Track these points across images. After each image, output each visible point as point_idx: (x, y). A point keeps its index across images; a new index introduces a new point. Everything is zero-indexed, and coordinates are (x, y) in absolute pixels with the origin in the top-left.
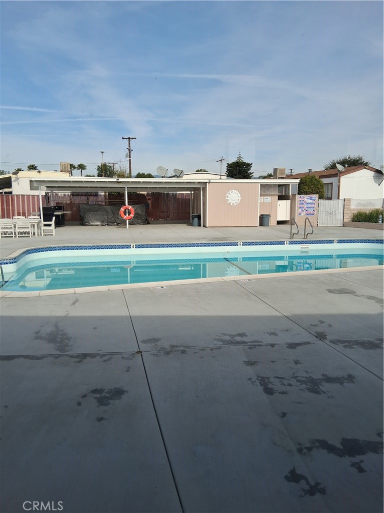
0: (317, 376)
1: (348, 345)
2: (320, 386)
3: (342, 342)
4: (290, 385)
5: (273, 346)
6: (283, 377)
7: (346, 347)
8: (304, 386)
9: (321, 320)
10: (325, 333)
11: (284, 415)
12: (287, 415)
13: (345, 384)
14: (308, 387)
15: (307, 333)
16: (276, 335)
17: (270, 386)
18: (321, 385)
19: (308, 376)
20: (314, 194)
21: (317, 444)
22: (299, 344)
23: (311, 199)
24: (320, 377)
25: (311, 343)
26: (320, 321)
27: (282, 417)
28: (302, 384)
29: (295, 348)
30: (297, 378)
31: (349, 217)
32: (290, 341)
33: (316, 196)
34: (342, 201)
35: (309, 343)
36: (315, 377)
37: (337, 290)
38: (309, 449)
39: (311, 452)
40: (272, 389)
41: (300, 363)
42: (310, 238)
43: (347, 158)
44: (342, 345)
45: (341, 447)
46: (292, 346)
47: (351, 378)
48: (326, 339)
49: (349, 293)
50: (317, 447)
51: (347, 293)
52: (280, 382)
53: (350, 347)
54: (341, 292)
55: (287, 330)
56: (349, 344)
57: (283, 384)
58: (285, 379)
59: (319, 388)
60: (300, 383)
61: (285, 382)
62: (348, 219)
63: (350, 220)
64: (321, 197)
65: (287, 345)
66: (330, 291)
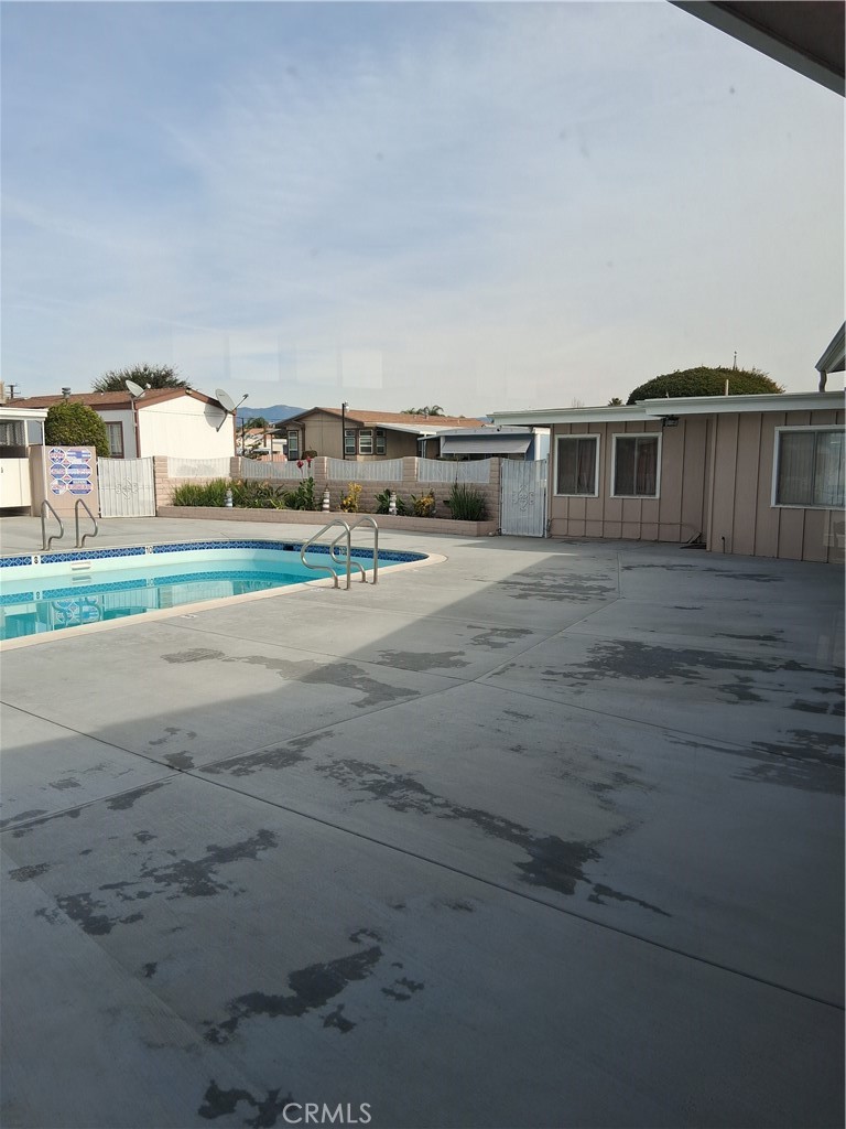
0: (197, 855)
1: (239, 769)
2: (210, 875)
3: (228, 764)
4: (143, 895)
5: (74, 813)
6: (121, 881)
7: (237, 773)
8: (175, 887)
9: (170, 726)
10: (187, 755)
11: (150, 969)
12: (158, 968)
13: (260, 854)
14: (186, 885)
15: (147, 762)
16: (75, 785)
17: (97, 913)
18: (211, 872)
19: (178, 861)
20: (85, 444)
21: (243, 1008)
22: (137, 794)
23: (79, 455)
24: (203, 855)
25: (162, 785)
26: (168, 730)
27: (148, 975)
28: (169, 885)
29: (131, 805)
30: (155, 874)
31: (166, 496)
32: (113, 793)
33: (90, 451)
34: (150, 462)
35: (158, 786)
36: (193, 860)
37: (184, 655)
38: (231, 1025)
39: (236, 1031)
40: (104, 918)
41: (151, 837)
42: (90, 546)
43: (142, 370)
44: (229, 771)
45: (293, 993)
46: (123, 802)
47: (266, 838)
48: (191, 766)
49: (211, 657)
50: (246, 1014)
51: (206, 657)
52: (118, 895)
53: (247, 772)
54: (194, 656)
55: (99, 768)
56: (241, 765)
57: (127, 898)
58: (127, 884)
59: (209, 880)
60: (163, 883)
61: (130, 891)
62: (165, 500)
63: (168, 502)
64: (101, 453)
65: (109, 804)
66: (171, 659)
